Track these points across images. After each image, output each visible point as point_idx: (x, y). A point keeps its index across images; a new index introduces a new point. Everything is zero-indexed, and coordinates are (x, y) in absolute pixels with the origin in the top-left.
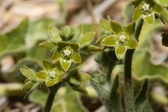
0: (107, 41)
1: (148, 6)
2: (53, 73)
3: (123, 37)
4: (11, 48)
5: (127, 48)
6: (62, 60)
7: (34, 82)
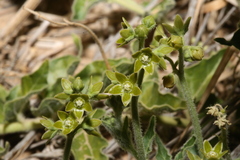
0: (114, 91)
1: (147, 57)
2: (68, 122)
3: (127, 85)
4: (35, 88)
5: (131, 95)
6: (75, 110)
7: (53, 130)
